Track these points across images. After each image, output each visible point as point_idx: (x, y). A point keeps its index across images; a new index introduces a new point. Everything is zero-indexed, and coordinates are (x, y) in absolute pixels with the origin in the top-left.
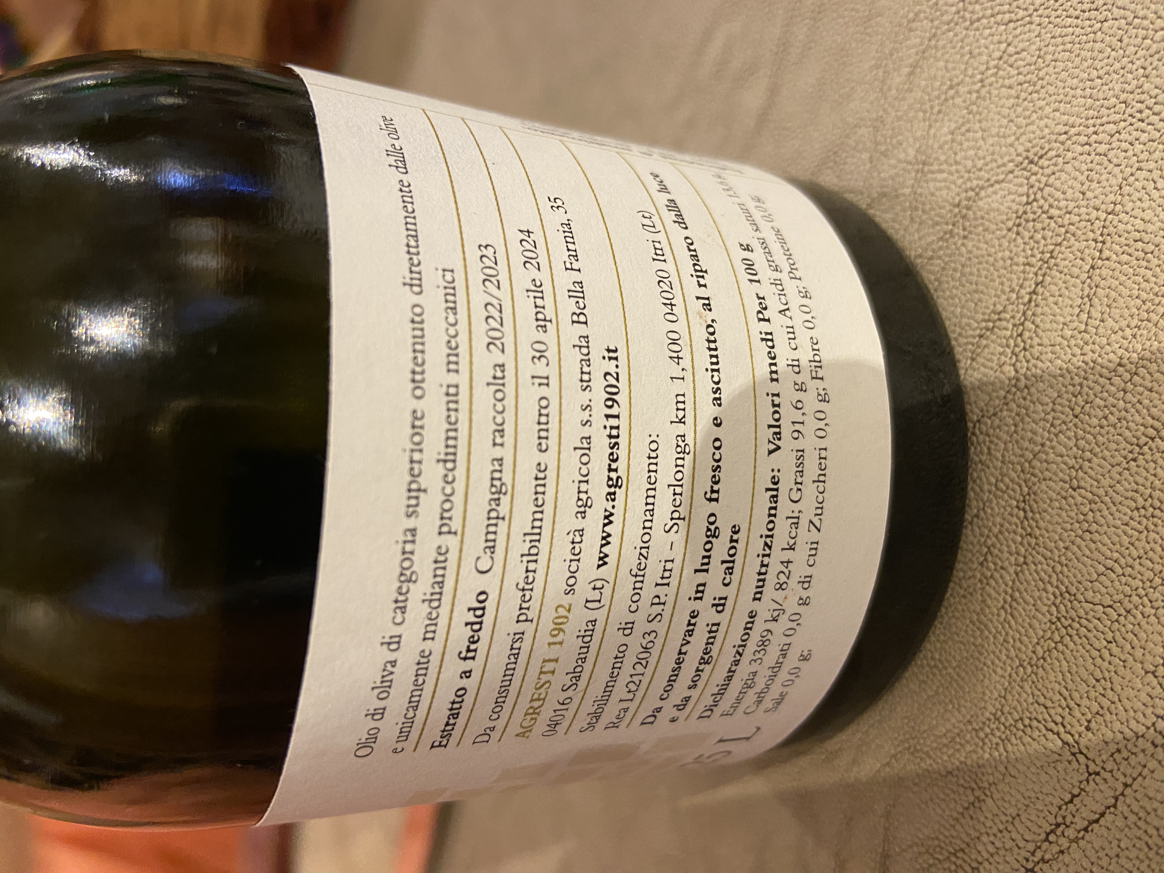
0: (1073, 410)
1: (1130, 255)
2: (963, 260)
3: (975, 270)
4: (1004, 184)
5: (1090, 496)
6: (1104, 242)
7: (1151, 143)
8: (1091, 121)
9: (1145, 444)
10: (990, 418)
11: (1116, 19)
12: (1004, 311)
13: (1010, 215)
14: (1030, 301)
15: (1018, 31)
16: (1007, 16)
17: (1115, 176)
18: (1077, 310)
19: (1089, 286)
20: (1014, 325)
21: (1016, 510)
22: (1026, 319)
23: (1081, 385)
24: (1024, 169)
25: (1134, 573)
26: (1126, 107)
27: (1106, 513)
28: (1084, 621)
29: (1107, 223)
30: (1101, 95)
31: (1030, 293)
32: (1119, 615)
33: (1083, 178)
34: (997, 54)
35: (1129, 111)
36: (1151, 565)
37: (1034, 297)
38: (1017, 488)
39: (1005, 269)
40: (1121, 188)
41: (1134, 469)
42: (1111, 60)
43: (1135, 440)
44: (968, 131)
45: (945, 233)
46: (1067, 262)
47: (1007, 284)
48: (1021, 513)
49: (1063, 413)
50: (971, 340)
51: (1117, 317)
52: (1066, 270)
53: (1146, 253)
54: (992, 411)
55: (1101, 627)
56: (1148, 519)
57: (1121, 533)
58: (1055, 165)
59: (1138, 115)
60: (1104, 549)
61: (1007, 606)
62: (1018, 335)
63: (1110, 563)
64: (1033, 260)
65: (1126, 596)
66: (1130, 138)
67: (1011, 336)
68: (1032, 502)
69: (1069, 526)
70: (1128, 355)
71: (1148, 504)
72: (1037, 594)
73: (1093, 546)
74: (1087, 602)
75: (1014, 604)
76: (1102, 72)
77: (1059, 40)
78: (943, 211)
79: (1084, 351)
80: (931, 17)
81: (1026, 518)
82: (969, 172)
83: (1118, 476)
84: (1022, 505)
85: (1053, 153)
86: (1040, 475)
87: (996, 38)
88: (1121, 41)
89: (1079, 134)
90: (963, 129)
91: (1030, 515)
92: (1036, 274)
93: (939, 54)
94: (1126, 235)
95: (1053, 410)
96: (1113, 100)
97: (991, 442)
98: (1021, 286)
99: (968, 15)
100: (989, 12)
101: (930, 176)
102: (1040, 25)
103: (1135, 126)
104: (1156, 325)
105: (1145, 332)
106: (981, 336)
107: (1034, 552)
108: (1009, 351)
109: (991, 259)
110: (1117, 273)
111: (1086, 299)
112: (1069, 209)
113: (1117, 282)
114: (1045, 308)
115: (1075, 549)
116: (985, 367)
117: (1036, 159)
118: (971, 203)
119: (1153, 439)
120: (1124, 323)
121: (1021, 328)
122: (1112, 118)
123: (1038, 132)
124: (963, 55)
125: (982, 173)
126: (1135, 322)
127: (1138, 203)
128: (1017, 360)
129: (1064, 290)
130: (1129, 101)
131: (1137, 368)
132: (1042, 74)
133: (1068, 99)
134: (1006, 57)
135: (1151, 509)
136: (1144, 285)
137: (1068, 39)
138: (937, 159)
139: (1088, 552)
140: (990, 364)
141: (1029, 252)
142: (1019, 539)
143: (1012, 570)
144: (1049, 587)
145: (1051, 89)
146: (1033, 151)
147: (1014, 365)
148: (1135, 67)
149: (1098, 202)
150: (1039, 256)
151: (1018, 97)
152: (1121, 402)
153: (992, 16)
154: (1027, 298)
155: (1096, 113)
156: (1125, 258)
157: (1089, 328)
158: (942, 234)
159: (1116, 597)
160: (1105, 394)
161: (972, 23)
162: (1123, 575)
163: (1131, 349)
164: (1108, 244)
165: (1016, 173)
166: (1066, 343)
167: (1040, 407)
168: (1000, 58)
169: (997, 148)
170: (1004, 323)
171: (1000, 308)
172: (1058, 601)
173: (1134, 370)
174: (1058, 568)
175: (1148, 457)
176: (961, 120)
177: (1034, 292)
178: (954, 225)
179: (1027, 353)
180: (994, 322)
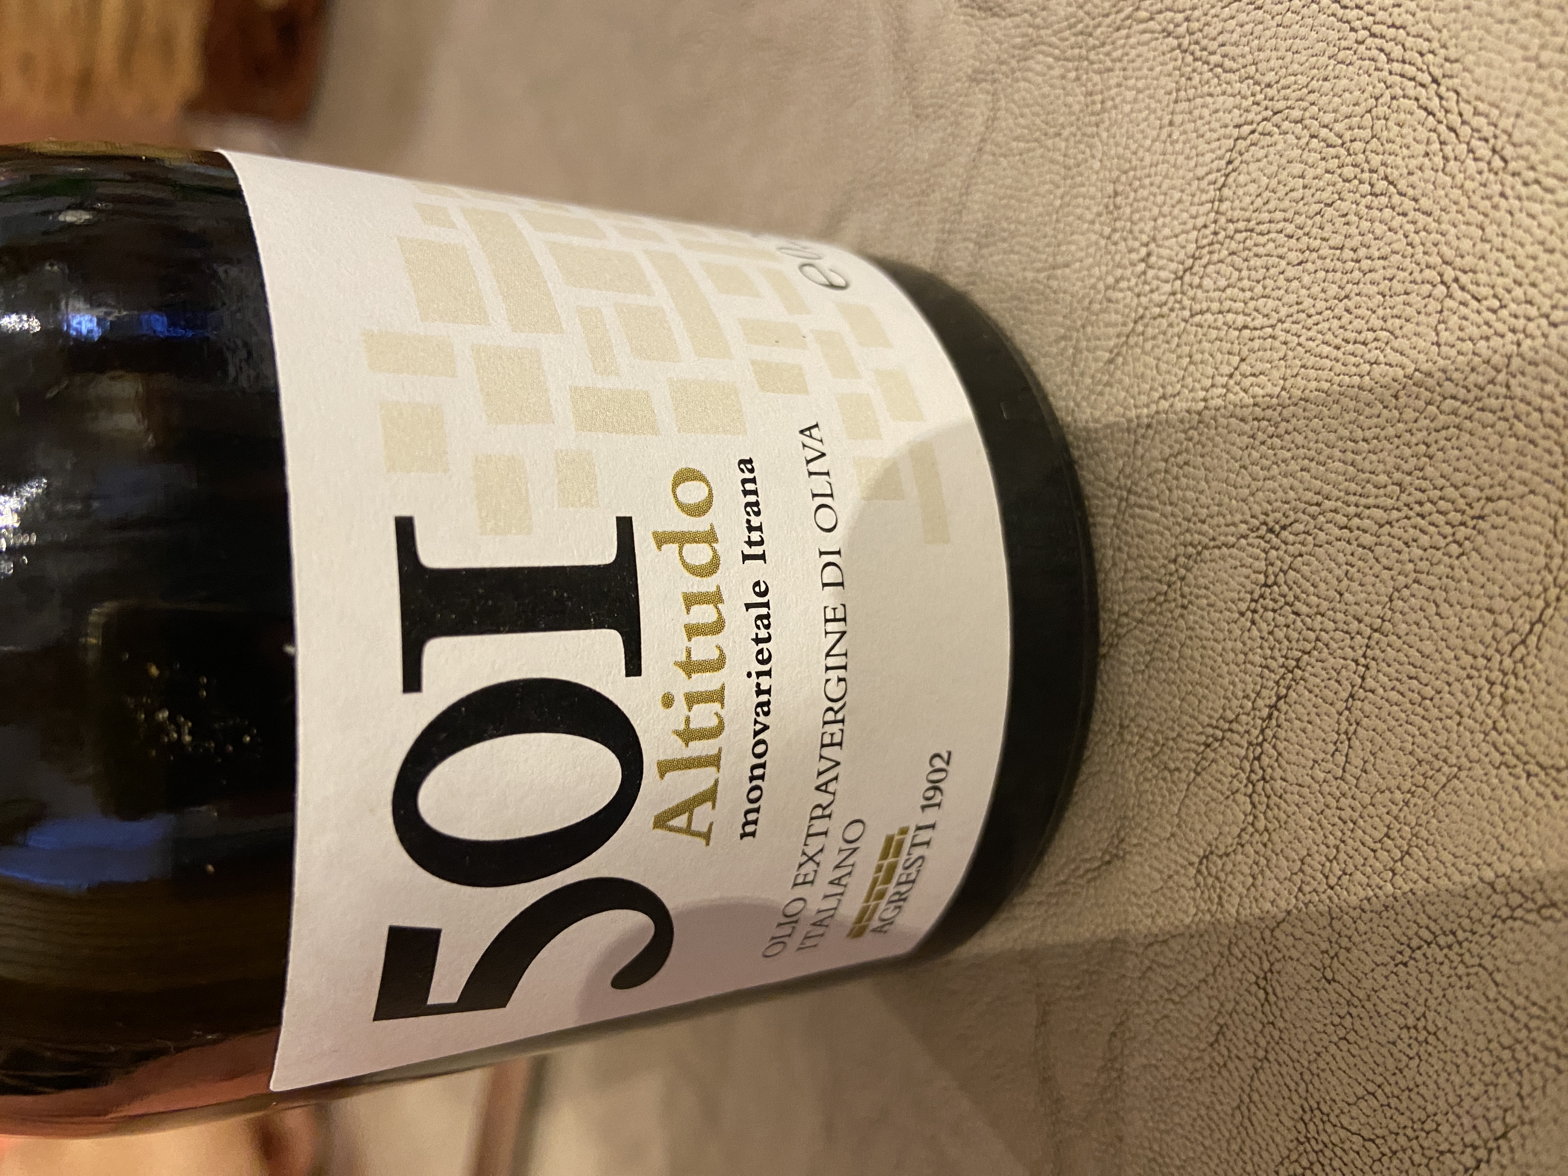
0: (1327, 877)
1: (1402, 694)
2: (1182, 636)
3: (1197, 655)
4: (1234, 551)
5: (1348, 996)
6: (1367, 667)
7: (1434, 551)
8: (1353, 499)
9: (1419, 948)
10: (1220, 857)
11: (1390, 365)
12: (1237, 720)
13: (1242, 595)
14: (1270, 716)
15: (1256, 344)
16: (1241, 320)
17: (1383, 581)
18: (1332, 748)
19: (1348, 720)
20: (1250, 743)
21: (1254, 988)
22: (1264, 740)
23: (1337, 848)
24: (1262, 537)
25: (1402, 1108)
26: (1402, 492)
27: (1367, 1023)
28: (1339, 1152)
29: (1373, 643)
30: (1367, 465)
31: (1270, 707)
32: (1384, 1155)
33: (1340, 573)
34: (1226, 370)
35: (1404, 497)
36: (1423, 1103)
37: (1276, 713)
38: (1256, 959)
39: (1238, 665)
40: (1391, 600)
41: (1403, 976)
42: (1381, 421)
43: (1404, 939)
44: (1186, 463)
45: (1159, 594)
46: (1318, 680)
47: (1240, 686)
48: (1261, 994)
49: (1314, 878)
50: (1193, 746)
51: (1384, 773)
52: (1317, 691)
53: (1424, 698)
54: (1222, 850)
55: (1359, 1163)
56: (1420, 1044)
57: (1387, 1055)
58: (1303, 544)
59: (1417, 508)
60: (1363, 1068)
61: (1244, 1108)
62: (1255, 758)
63: (1371, 1087)
64: (1273, 664)
65: (1391, 1133)
66: (1406, 536)
67: (1246, 757)
68: (1275, 984)
69: (1319, 1027)
70: (1398, 826)
71: (1421, 1025)
72: (1280, 1103)
73: (1351, 1060)
74: (1343, 1127)
75: (1253, 1109)
76: (1368, 434)
77: (1312, 373)
78: (1155, 563)
79: (1341, 805)
80: (1137, 290)
81: (1267, 1000)
82: (1189, 521)
83: (1384, 980)
84: (1262, 983)
85: (1300, 527)
86: (1284, 950)
87: (1226, 346)
88: (1396, 397)
89: (1336, 511)
90: (1180, 459)
91: (1272, 998)
92: (1277, 683)
93: (1149, 345)
94: (1397, 666)
95: (1301, 870)
96: (1383, 478)
97: (1223, 889)
98: (1258, 694)
99: (1187, 302)
100: (1215, 306)
101: (1138, 510)
102: (1285, 343)
103: (1413, 521)
104: (1435, 796)
105: (1420, 802)
106: (1208, 746)
107: (1277, 1048)
108: (1243, 776)
109: (1219, 648)
110: (1384, 714)
111: (1343, 737)
112: (1322, 610)
113: (1385, 727)
114: (1290, 734)
115: (1329, 1058)
116: (1214, 789)
117: (1277, 528)
118: (1191, 563)
119: (1429, 944)
120: (1393, 784)
121: (1259, 750)
122: (1382, 501)
123: (1280, 493)
124: (1179, 357)
125: (1205, 527)
126: (1407, 785)
127: (1414, 627)
128: (1254, 791)
129: (1313, 716)
130: (1405, 484)
131: (1410, 846)
132: (1286, 413)
133: (1322, 458)
134: (1237, 377)
135: (1425, 1033)
136: (1420, 739)
137: (1325, 374)
138: (1146, 490)
139: (1344, 1067)
140: (1219, 786)
141: (1269, 652)
142: (1258, 1027)
143: (1249, 1063)
144: (1295, 1097)
145: (1300, 439)
146: (1273, 516)
147: (1250, 796)
148: (1414, 440)
149: (1360, 612)
150: (1281, 660)
151: (1253, 437)
152: (1389, 885)
153: (1220, 312)
154: (1265, 712)
155: (1359, 490)
156: (1394, 696)
157: (1348, 777)
158: (1154, 594)
159: (1378, 1132)
160: (1369, 870)
161: (1192, 316)
162: (1389, 1105)
163: (1402, 819)
164: (1373, 672)
165: (1250, 540)
166: (1317, 786)
167: (1284, 863)
168: (1231, 376)
169: (1226, 500)
170: (1236, 738)
171: (1230, 715)
172: (1307, 1118)
173: (1406, 848)
174: (1307, 1077)
175: (1423, 966)
176: (1177, 447)
177: (1274, 707)
178: (1169, 586)
179: (1268, 786)
180: (1224, 731)
